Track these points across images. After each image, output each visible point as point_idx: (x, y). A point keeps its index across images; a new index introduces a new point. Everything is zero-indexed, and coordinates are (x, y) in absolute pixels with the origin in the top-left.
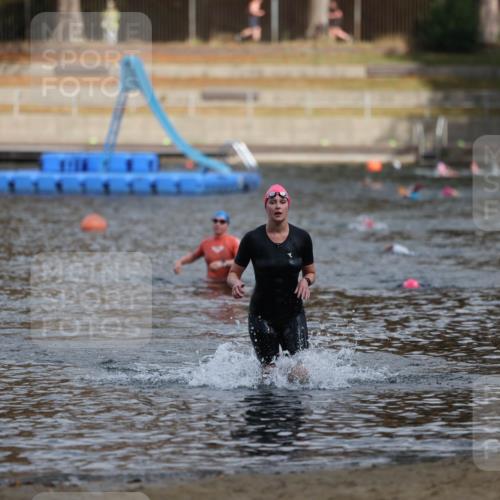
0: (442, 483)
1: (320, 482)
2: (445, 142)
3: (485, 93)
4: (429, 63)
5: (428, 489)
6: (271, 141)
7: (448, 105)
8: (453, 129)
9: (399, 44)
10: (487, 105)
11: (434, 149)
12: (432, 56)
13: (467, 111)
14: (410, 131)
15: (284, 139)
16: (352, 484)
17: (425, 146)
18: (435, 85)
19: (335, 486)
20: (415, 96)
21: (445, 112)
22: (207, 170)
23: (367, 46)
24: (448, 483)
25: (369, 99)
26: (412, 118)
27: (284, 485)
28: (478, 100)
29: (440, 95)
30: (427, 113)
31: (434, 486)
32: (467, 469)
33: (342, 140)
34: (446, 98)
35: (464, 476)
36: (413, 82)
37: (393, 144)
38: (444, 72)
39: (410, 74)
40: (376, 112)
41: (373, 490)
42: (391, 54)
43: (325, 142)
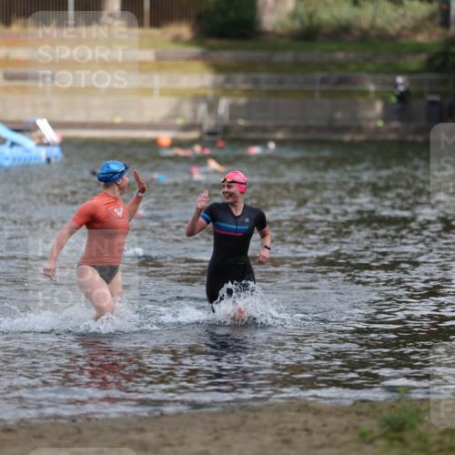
0: (223, 429)
1: (113, 430)
2: (226, 121)
3: (263, 76)
4: (212, 49)
5: (210, 434)
6: (68, 118)
7: (229, 86)
8: (233, 109)
9: (185, 31)
10: (264, 87)
11: (217, 126)
12: (213, 42)
13: (246, 92)
14: (195, 111)
15: (80, 116)
16: (142, 430)
17: (209, 123)
18: (218, 68)
19: (126, 432)
20: (200, 78)
21: (226, 93)
22: (13, 144)
23: (155, 32)
24: (228, 429)
25: (158, 81)
26: (197, 98)
27: (79, 431)
28: (256, 82)
29: (221, 78)
30: (210, 93)
31: (216, 431)
32: (246, 417)
33: (133, 117)
34: (228, 81)
35: (243, 422)
36: (198, 66)
37: (179, 121)
38: (226, 56)
39: (195, 58)
40: (164, 92)
41: (161, 436)
42: (177, 39)
43: (118, 120)
